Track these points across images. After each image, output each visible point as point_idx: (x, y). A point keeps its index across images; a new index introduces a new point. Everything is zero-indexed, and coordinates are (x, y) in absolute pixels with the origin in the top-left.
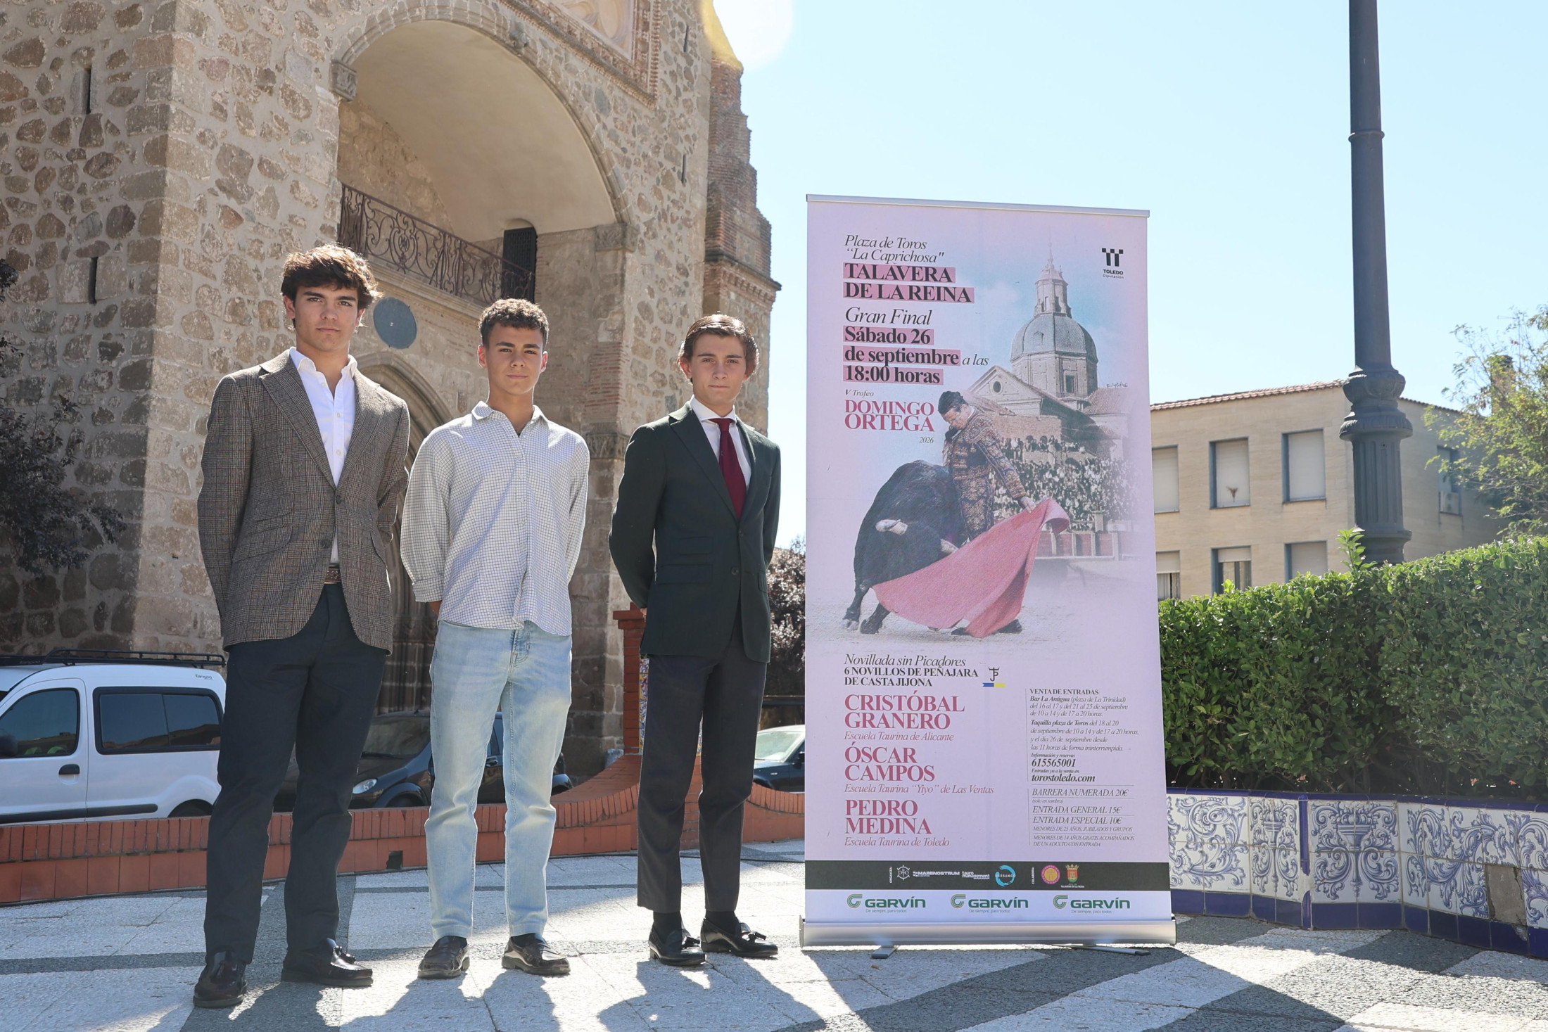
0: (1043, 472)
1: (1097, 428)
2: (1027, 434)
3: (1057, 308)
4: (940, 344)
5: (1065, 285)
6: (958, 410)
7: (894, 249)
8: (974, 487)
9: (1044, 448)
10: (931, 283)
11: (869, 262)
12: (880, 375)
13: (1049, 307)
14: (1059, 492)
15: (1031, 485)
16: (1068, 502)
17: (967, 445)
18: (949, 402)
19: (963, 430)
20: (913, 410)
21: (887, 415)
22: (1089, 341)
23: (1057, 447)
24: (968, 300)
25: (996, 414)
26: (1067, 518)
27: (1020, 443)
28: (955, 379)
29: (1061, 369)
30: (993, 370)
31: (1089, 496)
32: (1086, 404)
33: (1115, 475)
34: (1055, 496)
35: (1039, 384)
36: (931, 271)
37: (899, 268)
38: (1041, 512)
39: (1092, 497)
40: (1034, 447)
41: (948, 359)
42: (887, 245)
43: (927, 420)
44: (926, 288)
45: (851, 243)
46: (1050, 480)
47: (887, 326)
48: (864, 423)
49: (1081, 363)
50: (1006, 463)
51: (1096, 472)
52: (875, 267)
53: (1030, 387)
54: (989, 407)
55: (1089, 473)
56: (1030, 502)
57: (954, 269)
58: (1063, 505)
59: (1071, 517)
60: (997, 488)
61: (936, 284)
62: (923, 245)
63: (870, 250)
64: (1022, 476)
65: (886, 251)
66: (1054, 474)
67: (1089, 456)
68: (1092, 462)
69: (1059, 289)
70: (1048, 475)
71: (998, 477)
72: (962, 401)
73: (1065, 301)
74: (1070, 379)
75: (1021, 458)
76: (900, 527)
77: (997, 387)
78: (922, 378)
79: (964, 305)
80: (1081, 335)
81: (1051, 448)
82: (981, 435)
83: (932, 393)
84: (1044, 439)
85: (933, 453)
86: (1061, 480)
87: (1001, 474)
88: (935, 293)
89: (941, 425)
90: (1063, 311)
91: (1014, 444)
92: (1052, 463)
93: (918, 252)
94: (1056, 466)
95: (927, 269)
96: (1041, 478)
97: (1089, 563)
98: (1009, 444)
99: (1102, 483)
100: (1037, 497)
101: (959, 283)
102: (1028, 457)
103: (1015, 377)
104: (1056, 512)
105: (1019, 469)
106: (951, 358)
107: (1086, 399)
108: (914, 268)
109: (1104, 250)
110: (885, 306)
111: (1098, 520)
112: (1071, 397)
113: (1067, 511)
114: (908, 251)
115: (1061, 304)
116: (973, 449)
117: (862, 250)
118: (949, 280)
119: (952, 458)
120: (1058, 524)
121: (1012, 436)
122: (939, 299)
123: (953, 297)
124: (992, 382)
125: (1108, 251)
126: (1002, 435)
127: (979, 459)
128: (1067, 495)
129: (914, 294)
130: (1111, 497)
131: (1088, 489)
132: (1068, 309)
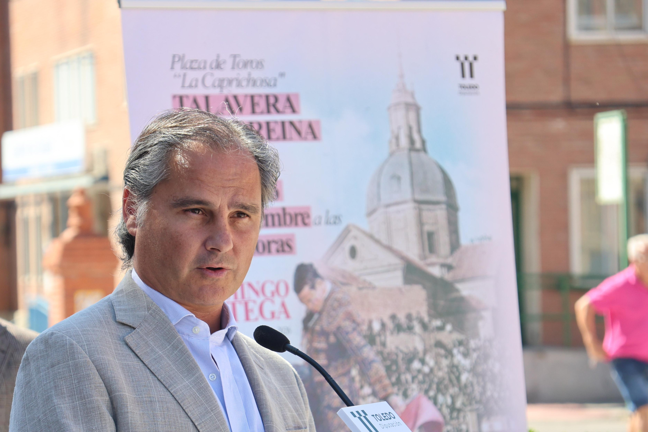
0: (410, 361)
1: (462, 299)
2: (389, 312)
3: (412, 141)
4: (290, 199)
5: (417, 109)
6: (313, 287)
7: (227, 73)
9: (410, 329)
10: (273, 117)
11: (200, 92)
13: (404, 142)
14: (430, 387)
15: (399, 379)
16: (440, 398)
17: (325, 334)
18: (303, 277)
19: (320, 313)
20: (269, 288)
22: (448, 183)
23: (425, 327)
24: (315, 137)
25: (353, 289)
27: (383, 325)
29: (421, 223)
30: (348, 230)
31: (460, 389)
32: (449, 267)
33: (486, 357)
34: (426, 392)
35: (400, 245)
36: (272, 100)
37: (235, 97)
38: (412, 414)
39: (463, 389)
40: (399, 328)
41: (299, 219)
42: (218, 66)
44: (268, 124)
45: (178, 66)
46: (419, 371)
49: (441, 213)
50: (369, 352)
51: (466, 355)
52: (207, 98)
53: (389, 249)
55: (459, 358)
56: (398, 401)
57: (297, 96)
58: (435, 403)
59: (445, 417)
61: (279, 118)
62: (260, 64)
63: (198, 74)
64: (388, 369)
65: (218, 74)
66: (423, 362)
67: (456, 336)
68: (460, 343)
69: (412, 115)
70: (416, 365)
71: (363, 373)
72: (316, 275)
73: (419, 131)
74: (430, 235)
75: (384, 344)
77: (353, 252)
78: (274, 247)
79: (312, 145)
80: (439, 177)
81: (417, 328)
82: (340, 319)
84: (409, 317)
86: (432, 370)
87: (365, 367)
88: (278, 130)
90: (418, 145)
91: (376, 327)
92: (420, 347)
93: (256, 74)
94: (425, 352)
95: (267, 97)
96: (408, 369)
98: (370, 328)
99: (473, 370)
100: (405, 396)
101: (304, 114)
103: (371, 237)
104: (429, 412)
105: (384, 359)
106: (302, 218)
107: (449, 261)
108: (252, 97)
109: (458, 58)
111: (471, 419)
112: (433, 259)
113: (440, 410)
114: (243, 74)
115: (416, 137)
116: (332, 339)
117: (192, 75)
118: (294, 111)
120: (432, 429)
121: (373, 317)
122: (284, 137)
123: (299, 133)
124: (347, 246)
125: (462, 58)
126: (362, 316)
128: (438, 390)
130: (484, 388)
131: (458, 379)
132: (423, 142)
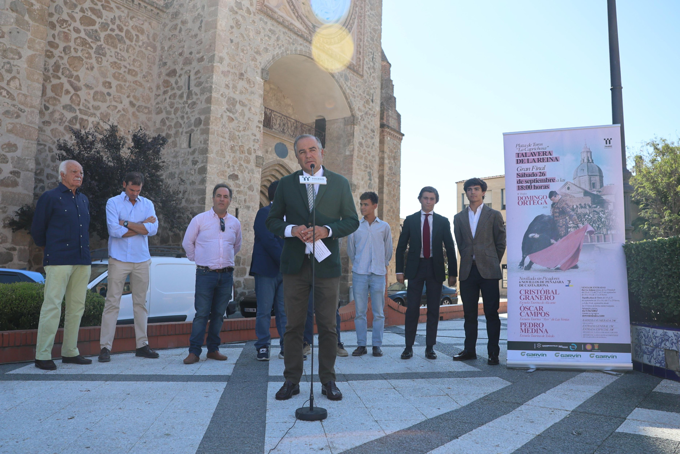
0: (585, 215)
1: (604, 200)
2: (579, 203)
3: (588, 160)
4: (548, 176)
5: (591, 153)
6: (555, 197)
7: (532, 147)
8: (561, 222)
9: (585, 207)
10: (545, 157)
11: (524, 152)
12: (529, 188)
13: (586, 160)
14: (591, 222)
15: (581, 220)
16: (594, 225)
17: (558, 208)
18: (552, 194)
19: (557, 203)
20: (540, 198)
21: (532, 200)
22: (600, 170)
23: (590, 207)
24: (558, 161)
25: (568, 197)
26: (594, 230)
27: (577, 206)
28: (553, 187)
29: (590, 181)
30: (567, 183)
31: (601, 222)
32: (600, 192)
33: (610, 215)
34: (590, 223)
35: (583, 186)
36: (545, 153)
37: (534, 153)
38: (585, 229)
39: (602, 223)
40: (582, 207)
41: (552, 180)
42: (529, 146)
43: (545, 201)
44: (543, 158)
45: (518, 147)
46: (587, 218)
47: (531, 172)
48: (524, 203)
49: (597, 178)
50: (572, 213)
51: (603, 214)
52: (526, 153)
53: (580, 187)
54: (566, 195)
55: (601, 215)
56: (581, 225)
57: (552, 151)
58: (592, 226)
59: (595, 230)
60: (569, 221)
61: (546, 157)
62: (542, 144)
63: (524, 148)
64: (578, 217)
65: (529, 148)
66: (589, 216)
67: (601, 209)
68: (602, 211)
69: (589, 154)
70: (587, 216)
71: (570, 218)
72: (556, 194)
73: (591, 158)
74: (594, 184)
75: (577, 211)
76: (537, 236)
77: (568, 188)
78: (543, 187)
79: (556, 163)
80: (597, 169)
81: (588, 207)
82: (563, 205)
83: (547, 192)
84: (585, 204)
86: (591, 218)
87: (571, 217)
88: (546, 160)
89: (550, 202)
90: (591, 161)
91: (575, 207)
92: (588, 212)
93: (540, 147)
94: (590, 213)
95: (543, 152)
96: (584, 218)
97: (602, 245)
98: (573, 207)
99: (606, 218)
100: (583, 224)
101: (554, 155)
102: (580, 211)
103: (574, 184)
104: (590, 228)
105: (577, 215)
106: (553, 180)
107: (600, 190)
108: (539, 152)
109: (605, 139)
110: (530, 165)
111: (604, 230)
112: (594, 190)
113: (594, 228)
114: (537, 147)
115: (590, 159)
116: (561, 209)
117: (521, 148)
118: (551, 155)
119: (554, 213)
120: (591, 233)
121: (574, 204)
122: (548, 161)
123: (552, 160)
124: (567, 187)
125: (606, 139)
126: (570, 204)
127: (563, 212)
128: (593, 223)
129: (539, 160)
130: (609, 222)
131: (601, 220)
132: (592, 160)
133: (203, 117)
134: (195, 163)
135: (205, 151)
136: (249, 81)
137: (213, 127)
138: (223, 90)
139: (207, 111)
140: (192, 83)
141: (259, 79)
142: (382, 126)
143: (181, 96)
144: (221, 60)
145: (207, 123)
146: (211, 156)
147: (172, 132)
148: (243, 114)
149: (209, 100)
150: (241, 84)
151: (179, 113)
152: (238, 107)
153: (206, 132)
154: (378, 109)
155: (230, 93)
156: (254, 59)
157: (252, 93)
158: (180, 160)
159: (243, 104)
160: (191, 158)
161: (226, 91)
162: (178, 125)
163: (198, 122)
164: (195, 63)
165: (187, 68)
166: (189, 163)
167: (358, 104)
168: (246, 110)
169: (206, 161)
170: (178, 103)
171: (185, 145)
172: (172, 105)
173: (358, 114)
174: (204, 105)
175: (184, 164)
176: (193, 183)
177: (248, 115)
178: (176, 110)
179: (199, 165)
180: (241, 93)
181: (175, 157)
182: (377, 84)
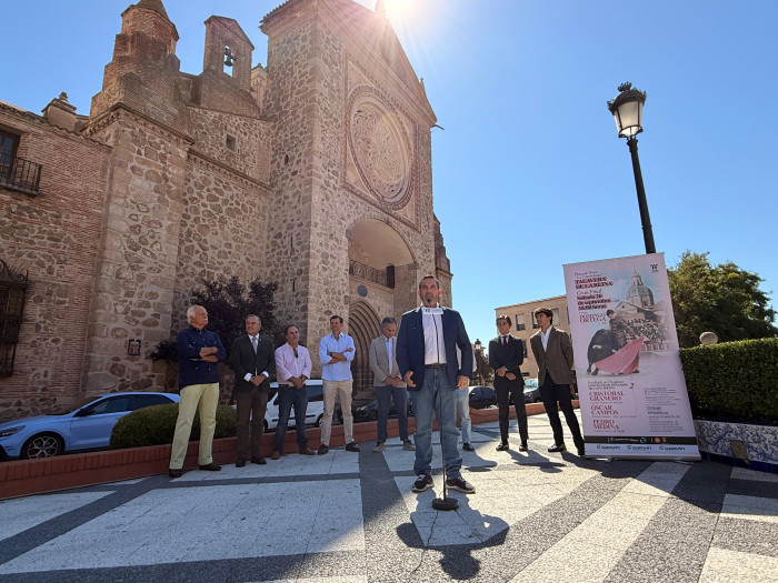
0: (640, 328)
1: (656, 315)
2: (634, 318)
3: (639, 284)
4: (605, 298)
5: (640, 276)
6: (613, 314)
7: (588, 274)
8: (620, 334)
9: (640, 322)
10: (600, 282)
11: (582, 279)
12: (589, 308)
13: (636, 284)
14: (646, 333)
17: (616, 323)
18: (609, 312)
19: (615, 319)
21: (592, 318)
22: (650, 291)
23: (644, 321)
24: (612, 285)
27: (632, 321)
28: (610, 306)
29: (642, 299)
30: (621, 302)
31: (656, 334)
35: (636, 304)
36: (600, 279)
37: (590, 279)
38: (641, 340)
40: (637, 322)
42: (586, 274)
45: (576, 275)
46: (643, 330)
47: (588, 295)
48: (586, 320)
49: (648, 297)
50: (628, 327)
51: (657, 327)
52: (584, 280)
53: (633, 306)
54: (622, 312)
55: (655, 327)
56: (637, 337)
57: (606, 277)
60: (627, 334)
61: (602, 282)
62: (597, 272)
63: (582, 276)
64: (634, 330)
66: (644, 328)
67: (654, 323)
69: (638, 278)
72: (613, 312)
73: (641, 281)
76: (600, 347)
77: (623, 307)
78: (601, 307)
79: (610, 286)
80: (647, 289)
81: (642, 322)
82: (620, 320)
83: (605, 311)
84: (639, 319)
85: (607, 327)
86: (646, 330)
87: (627, 330)
88: (601, 284)
89: (608, 319)
92: (643, 326)
93: (595, 274)
95: (598, 278)
96: (640, 330)
97: (658, 353)
101: (608, 281)
102: (635, 325)
103: (628, 303)
104: (646, 339)
106: (609, 301)
107: (651, 307)
108: (595, 279)
109: (651, 265)
110: (588, 290)
111: (659, 340)
112: (646, 307)
114: (593, 274)
116: (618, 324)
117: (579, 276)
118: (605, 280)
119: (612, 327)
120: (647, 342)
122: (603, 286)
123: (607, 285)
124: (621, 306)
125: (653, 265)
127: (620, 327)
128: (648, 334)
129: (596, 285)
130: (663, 333)
132: (642, 283)
133: (303, 268)
134: (298, 303)
135: (306, 294)
136: (337, 240)
137: (311, 275)
138: (318, 247)
139: (307, 263)
140: (294, 243)
141: (344, 238)
142: (437, 269)
143: (286, 253)
144: (316, 225)
145: (307, 272)
146: (311, 297)
147: (280, 280)
148: (333, 265)
149: (308, 255)
150: (332, 243)
151: (285, 266)
152: (330, 259)
153: (307, 279)
154: (433, 256)
155: (324, 249)
156: (340, 223)
157: (340, 248)
158: (287, 301)
159: (333, 257)
160: (295, 299)
161: (321, 248)
162: (284, 275)
163: (300, 272)
164: (296, 228)
165: (289, 232)
166: (294, 303)
167: (418, 253)
168: (336, 262)
169: (307, 301)
170: (284, 258)
171: (290, 289)
172: (279, 260)
173: (419, 261)
174: (304, 259)
175: (290, 304)
176: (297, 318)
177: (337, 265)
178: (283, 263)
179: (302, 304)
180: (332, 249)
181: (283, 299)
182: (432, 237)
